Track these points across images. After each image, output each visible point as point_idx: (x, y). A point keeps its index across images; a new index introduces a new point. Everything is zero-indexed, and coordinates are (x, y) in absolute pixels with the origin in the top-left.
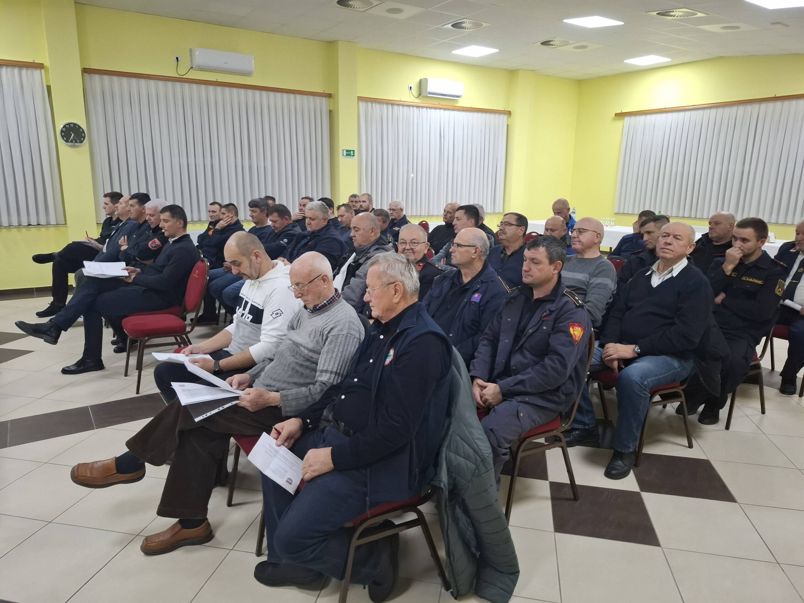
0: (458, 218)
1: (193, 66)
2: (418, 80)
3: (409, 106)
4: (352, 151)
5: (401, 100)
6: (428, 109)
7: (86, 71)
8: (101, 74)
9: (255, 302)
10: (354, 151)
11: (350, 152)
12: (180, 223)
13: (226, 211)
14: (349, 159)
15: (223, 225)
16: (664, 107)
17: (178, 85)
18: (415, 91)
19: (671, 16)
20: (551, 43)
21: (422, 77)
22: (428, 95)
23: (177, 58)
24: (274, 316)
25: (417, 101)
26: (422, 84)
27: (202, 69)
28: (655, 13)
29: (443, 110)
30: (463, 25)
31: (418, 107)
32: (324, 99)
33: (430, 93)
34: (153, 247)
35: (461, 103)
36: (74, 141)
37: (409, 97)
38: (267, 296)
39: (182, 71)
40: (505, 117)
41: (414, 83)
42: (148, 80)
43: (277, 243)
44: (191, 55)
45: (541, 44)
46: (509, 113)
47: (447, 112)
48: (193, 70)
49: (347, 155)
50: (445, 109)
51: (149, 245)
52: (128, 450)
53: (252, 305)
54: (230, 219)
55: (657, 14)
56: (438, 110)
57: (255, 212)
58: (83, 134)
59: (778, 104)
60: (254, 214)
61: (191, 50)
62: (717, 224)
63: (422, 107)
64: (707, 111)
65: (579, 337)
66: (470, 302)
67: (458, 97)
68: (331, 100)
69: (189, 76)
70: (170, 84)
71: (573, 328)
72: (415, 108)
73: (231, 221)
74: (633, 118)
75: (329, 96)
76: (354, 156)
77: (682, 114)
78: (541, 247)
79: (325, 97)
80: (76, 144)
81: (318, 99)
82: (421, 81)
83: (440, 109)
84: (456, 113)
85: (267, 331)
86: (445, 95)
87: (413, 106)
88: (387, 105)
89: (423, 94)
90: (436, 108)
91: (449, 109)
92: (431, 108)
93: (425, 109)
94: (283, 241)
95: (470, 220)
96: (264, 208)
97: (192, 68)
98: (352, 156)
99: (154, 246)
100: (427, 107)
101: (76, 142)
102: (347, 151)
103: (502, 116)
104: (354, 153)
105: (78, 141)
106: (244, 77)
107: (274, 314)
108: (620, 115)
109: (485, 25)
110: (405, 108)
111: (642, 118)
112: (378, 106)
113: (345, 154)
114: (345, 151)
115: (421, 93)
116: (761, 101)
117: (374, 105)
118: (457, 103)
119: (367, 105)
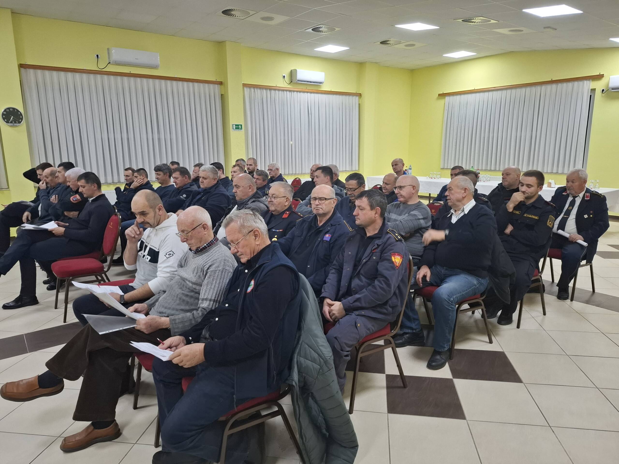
0: (317, 176)
1: (111, 62)
2: (290, 70)
3: (283, 90)
4: (240, 125)
5: (277, 86)
6: (298, 92)
7: (21, 66)
8: (35, 69)
9: (152, 246)
10: (241, 125)
11: (239, 126)
12: (94, 186)
13: (138, 174)
14: (238, 132)
15: (136, 185)
16: (474, 89)
17: (99, 76)
18: (287, 78)
19: (473, 22)
20: (388, 42)
21: (293, 68)
22: (298, 82)
23: (97, 56)
24: (167, 256)
25: (289, 86)
26: (293, 74)
27: (118, 64)
28: (461, 20)
29: (310, 93)
30: (320, 29)
31: (290, 91)
32: (216, 85)
33: (298, 81)
34: (74, 201)
35: (325, 88)
36: (13, 122)
37: (283, 84)
38: (162, 241)
39: (102, 65)
40: (357, 98)
41: (286, 73)
42: (74, 73)
43: (178, 197)
44: (108, 53)
45: (380, 43)
46: (360, 95)
47: (312, 95)
48: (111, 64)
49: (236, 128)
50: (311, 93)
51: (71, 200)
52: (48, 370)
53: (150, 248)
54: (142, 180)
55: (462, 21)
56: (306, 94)
57: (160, 175)
58: (21, 116)
59: (554, 86)
60: (158, 177)
61: (108, 49)
62: (507, 175)
63: (294, 91)
64: (504, 92)
65: (399, 264)
66: (322, 240)
67: (321, 83)
68: (222, 86)
69: (108, 69)
70: (92, 76)
71: (394, 257)
72: (288, 92)
73: (143, 182)
74: (452, 98)
75: (221, 83)
76: (242, 129)
77: (486, 94)
78: (364, 198)
79: (217, 84)
80: (15, 124)
81: (211, 86)
82: (291, 70)
83: (307, 92)
84: (320, 95)
85: (161, 268)
86: (310, 82)
87: (286, 91)
88: (266, 90)
89: (293, 81)
90: (304, 92)
91: (314, 93)
92: (300, 92)
93: (296, 92)
94: (182, 196)
95: (326, 177)
96: (166, 171)
97: (110, 63)
98: (240, 129)
100: (297, 91)
101: (15, 123)
102: (236, 125)
103: (354, 97)
104: (241, 127)
105: (17, 122)
106: (153, 70)
107: (168, 255)
108: (442, 96)
109: (337, 29)
110: (280, 92)
111: (458, 97)
112: (259, 90)
113: (234, 128)
114: (234, 126)
115: (292, 81)
116: (542, 84)
117: (256, 90)
118: (320, 88)
119: (251, 90)
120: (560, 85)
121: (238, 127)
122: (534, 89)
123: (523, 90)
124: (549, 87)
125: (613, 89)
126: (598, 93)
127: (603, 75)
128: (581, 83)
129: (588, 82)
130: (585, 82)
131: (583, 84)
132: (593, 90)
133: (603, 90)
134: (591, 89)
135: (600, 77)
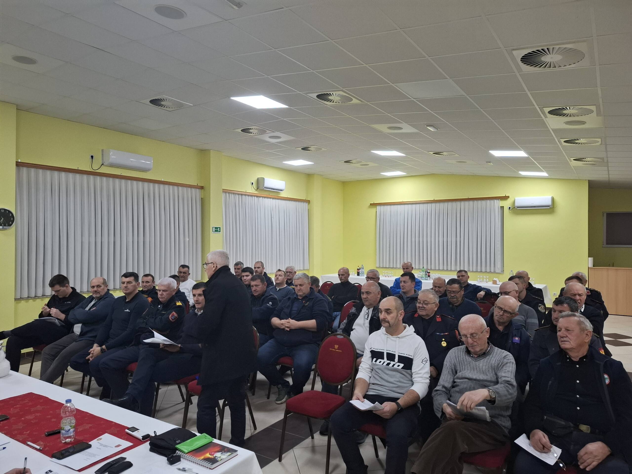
1: (104, 163)
2: (257, 178)
3: (252, 196)
5: (247, 192)
7: (18, 164)
9: (401, 354)
10: (220, 228)
14: (217, 234)
17: (92, 177)
18: (254, 185)
19: (441, 155)
20: (351, 162)
21: (259, 176)
22: (265, 189)
23: (92, 157)
24: (424, 362)
25: (256, 192)
26: (260, 181)
27: (112, 165)
28: (432, 153)
30: (309, 149)
31: (257, 197)
32: (198, 190)
33: (265, 188)
34: (173, 320)
35: (283, 194)
36: (3, 225)
37: (251, 190)
38: (416, 348)
39: (95, 167)
40: (307, 204)
41: (254, 180)
42: (67, 173)
44: (102, 154)
45: (345, 162)
46: (308, 202)
47: (274, 200)
48: (105, 166)
50: (273, 198)
51: (170, 318)
53: (399, 356)
55: (433, 153)
58: (12, 218)
61: (103, 150)
63: (260, 197)
64: (429, 205)
67: (281, 190)
68: (203, 191)
69: (102, 170)
70: (85, 177)
75: (202, 188)
76: (220, 232)
79: (199, 189)
80: (5, 227)
81: (193, 190)
82: (258, 178)
83: (270, 198)
84: (279, 201)
86: (274, 189)
87: (254, 196)
88: (238, 195)
89: (261, 187)
90: (268, 198)
91: (275, 199)
92: (265, 197)
93: (262, 198)
94: (269, 304)
95: (413, 283)
97: (103, 164)
98: (219, 232)
99: (173, 318)
100: (263, 197)
101: (5, 225)
102: (216, 228)
103: (305, 203)
104: (220, 230)
105: (7, 224)
106: (143, 173)
107: (424, 361)
108: (374, 205)
110: (250, 197)
111: (389, 207)
112: (233, 195)
113: (214, 231)
114: (214, 228)
115: (259, 187)
116: (461, 200)
117: (230, 195)
118: (279, 194)
119: (226, 195)
120: (475, 202)
121: (217, 230)
122: (454, 204)
123: (446, 204)
124: (467, 203)
125: (518, 207)
126: (506, 210)
127: (509, 196)
128: (492, 201)
129: (498, 201)
130: (495, 201)
131: (494, 202)
132: (502, 208)
133: (510, 208)
134: (501, 207)
135: (506, 198)
